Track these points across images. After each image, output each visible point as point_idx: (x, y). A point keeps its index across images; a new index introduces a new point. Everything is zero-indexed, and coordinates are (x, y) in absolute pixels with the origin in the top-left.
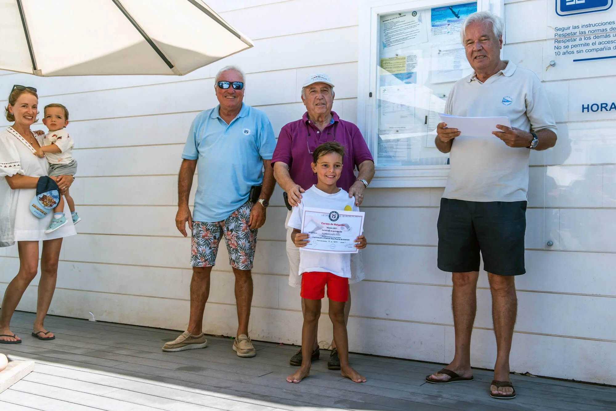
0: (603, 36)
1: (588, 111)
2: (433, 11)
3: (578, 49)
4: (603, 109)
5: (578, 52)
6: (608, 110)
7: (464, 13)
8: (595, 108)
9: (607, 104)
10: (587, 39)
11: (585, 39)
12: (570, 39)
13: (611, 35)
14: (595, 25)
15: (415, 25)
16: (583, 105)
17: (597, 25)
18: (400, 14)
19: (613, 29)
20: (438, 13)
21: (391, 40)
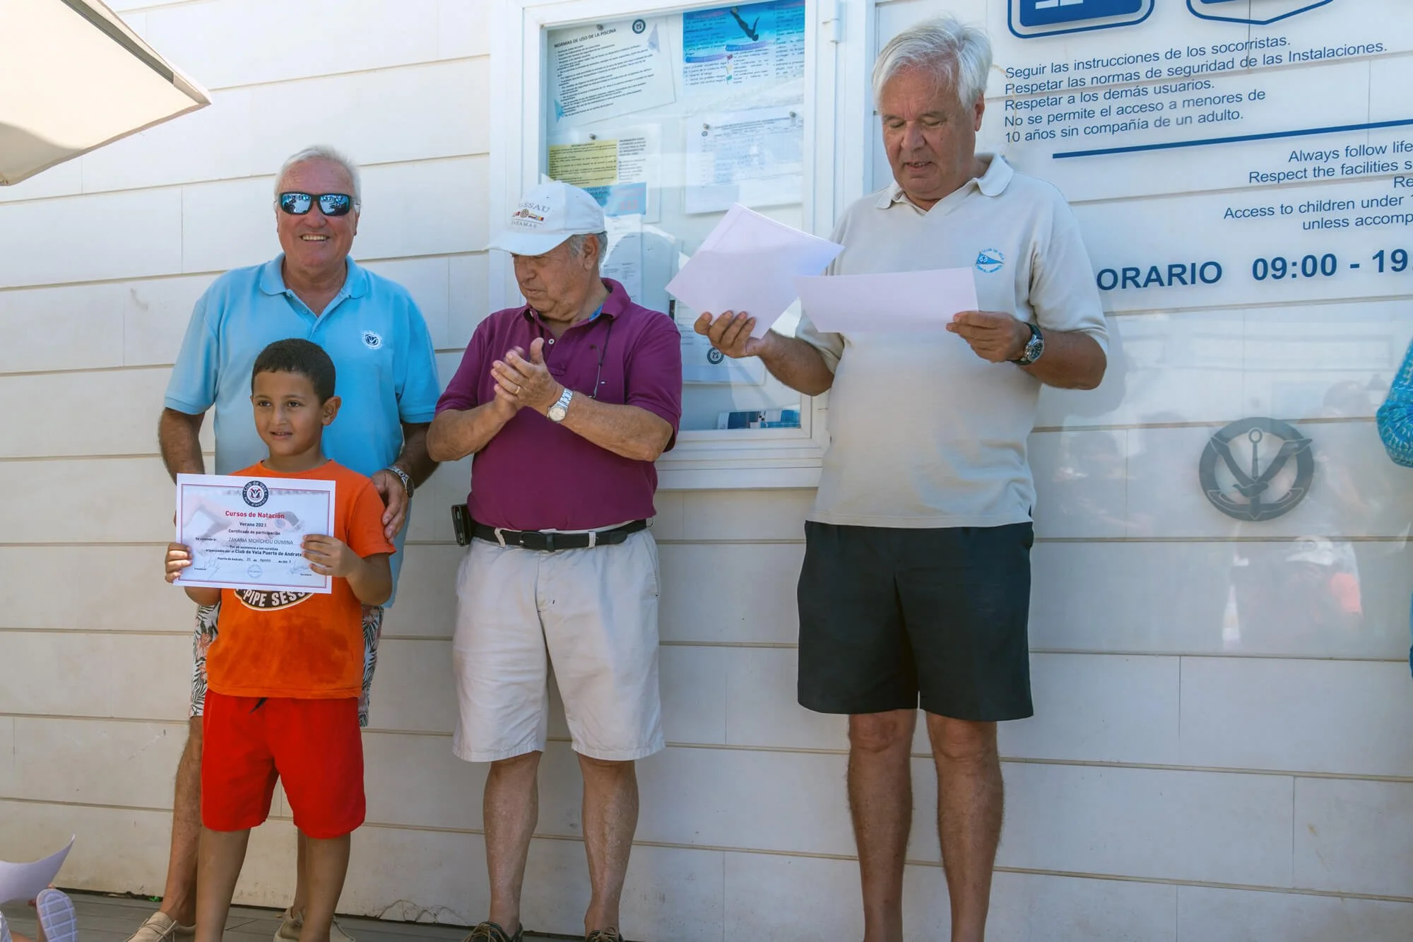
0: (1129, 92)
2: (688, 21)
3: (1066, 124)
4: (1129, 282)
5: (1065, 133)
6: (1142, 285)
7: (769, 26)
8: (1108, 280)
9: (1137, 271)
10: (1087, 98)
11: (1083, 99)
12: (1045, 98)
13: (1150, 89)
14: (1109, 63)
15: (642, 58)
17: (1113, 62)
18: (600, 27)
19: (1155, 73)
20: (700, 25)
21: (577, 97)
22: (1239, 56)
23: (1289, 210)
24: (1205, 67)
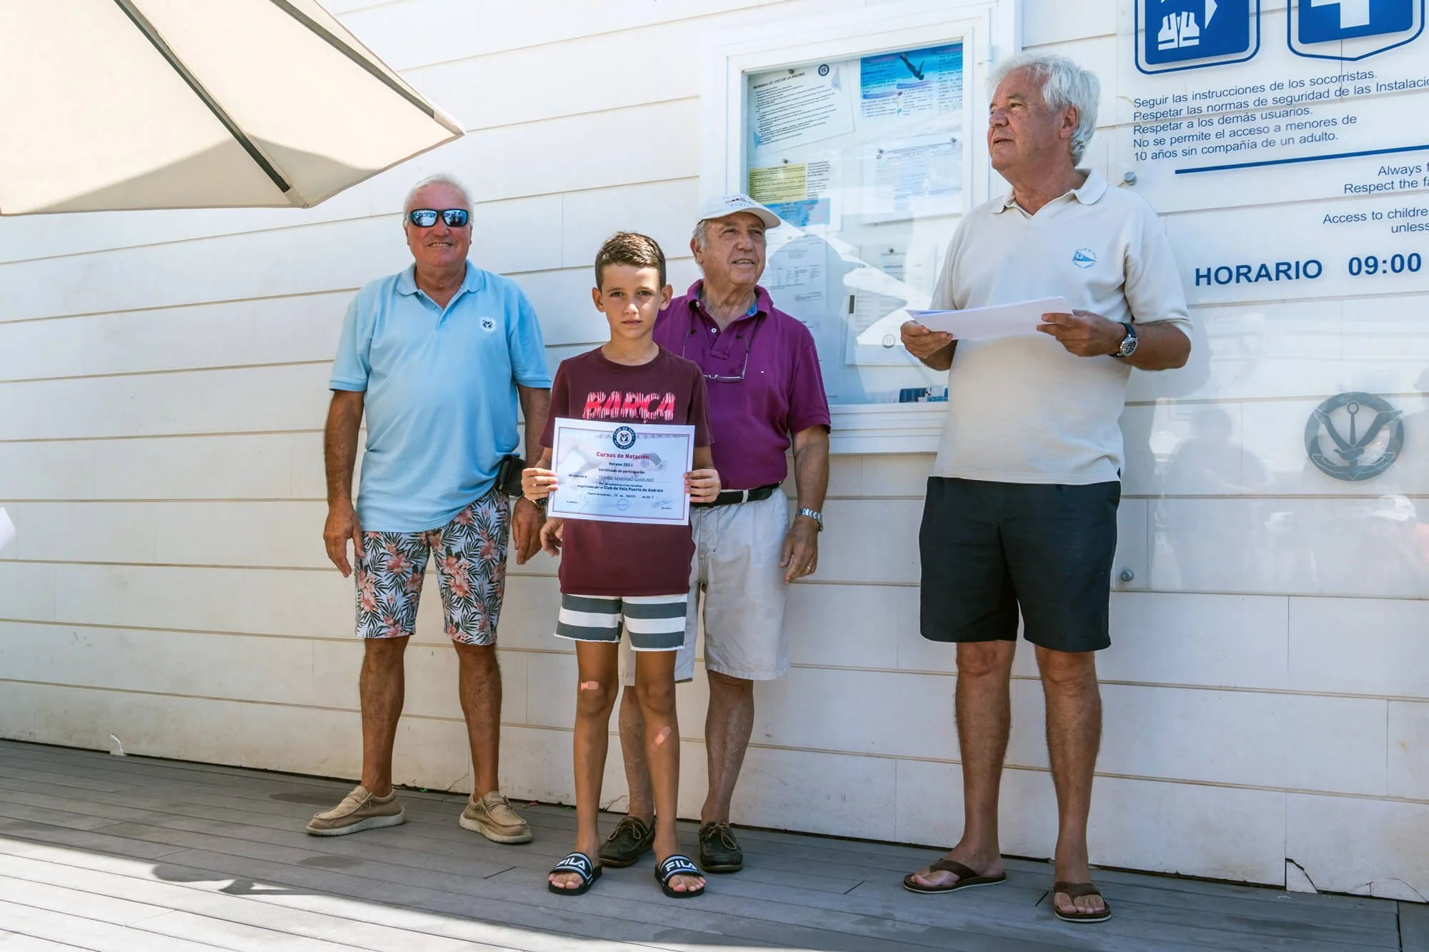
0: (1240, 118)
1: (1209, 283)
2: (865, 65)
3: (1186, 145)
4: (1242, 278)
5: (1185, 153)
6: (1253, 280)
7: (932, 68)
8: (1223, 275)
9: (1249, 268)
10: (1204, 123)
11: (1200, 124)
12: (1168, 124)
13: (1258, 115)
14: (1222, 94)
15: (825, 96)
16: (1198, 270)
17: (1226, 93)
18: (792, 71)
19: (1261, 102)
20: (875, 68)
21: (772, 129)
22: (1334, 87)
23: (1379, 216)
24: (1304, 97)
